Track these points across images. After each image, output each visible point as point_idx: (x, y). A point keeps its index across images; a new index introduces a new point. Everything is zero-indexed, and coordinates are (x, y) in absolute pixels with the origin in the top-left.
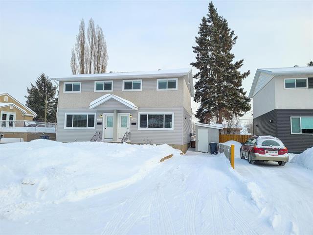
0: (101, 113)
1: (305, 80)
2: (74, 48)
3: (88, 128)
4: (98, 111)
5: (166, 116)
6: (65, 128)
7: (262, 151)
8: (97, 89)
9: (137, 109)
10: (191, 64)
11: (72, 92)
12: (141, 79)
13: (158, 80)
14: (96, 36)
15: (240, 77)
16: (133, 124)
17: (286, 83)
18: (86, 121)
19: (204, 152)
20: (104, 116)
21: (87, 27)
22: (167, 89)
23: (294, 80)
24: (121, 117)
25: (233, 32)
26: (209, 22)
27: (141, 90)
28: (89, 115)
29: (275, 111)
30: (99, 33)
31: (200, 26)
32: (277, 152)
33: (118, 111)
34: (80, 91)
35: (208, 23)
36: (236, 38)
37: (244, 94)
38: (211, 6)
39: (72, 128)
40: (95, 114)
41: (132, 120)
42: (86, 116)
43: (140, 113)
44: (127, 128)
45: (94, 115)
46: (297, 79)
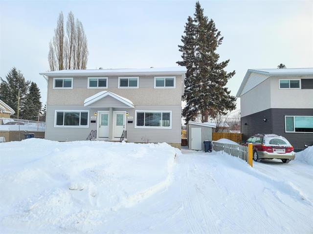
0: (95, 110)
1: (299, 81)
2: (52, 42)
3: (80, 126)
4: (91, 108)
5: (164, 114)
6: (56, 126)
7: (270, 149)
8: (91, 86)
9: (134, 107)
10: (177, 63)
11: (63, 88)
12: (138, 76)
13: (155, 78)
14: (76, 30)
15: (226, 77)
16: (129, 122)
17: (281, 84)
18: (79, 118)
19: (198, 151)
20: (98, 114)
21: (66, 20)
22: (165, 87)
23: (288, 80)
24: (116, 115)
25: (219, 32)
26: (196, 21)
27: (138, 87)
28: (82, 113)
29: (270, 110)
30: (79, 28)
31: (186, 25)
32: (285, 150)
33: (114, 109)
34: (72, 88)
35: (194, 23)
36: (222, 39)
37: (229, 93)
38: (198, 6)
39: (63, 126)
40: (88, 111)
41: (128, 118)
42: (78, 114)
43: (137, 111)
44: (123, 126)
45: (87, 113)
46: (291, 80)
